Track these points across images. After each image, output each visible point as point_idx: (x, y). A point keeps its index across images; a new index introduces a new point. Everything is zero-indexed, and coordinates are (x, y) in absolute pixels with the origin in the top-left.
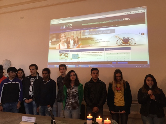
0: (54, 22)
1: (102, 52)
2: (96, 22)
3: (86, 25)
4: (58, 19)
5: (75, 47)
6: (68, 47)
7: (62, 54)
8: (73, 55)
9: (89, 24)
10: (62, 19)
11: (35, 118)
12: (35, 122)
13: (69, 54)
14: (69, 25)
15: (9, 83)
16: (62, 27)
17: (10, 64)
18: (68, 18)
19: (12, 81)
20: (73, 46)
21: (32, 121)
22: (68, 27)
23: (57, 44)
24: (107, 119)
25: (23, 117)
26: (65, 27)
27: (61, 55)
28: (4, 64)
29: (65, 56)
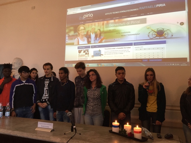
0: (71, 12)
1: (130, 48)
2: (123, 10)
3: (111, 14)
4: (76, 8)
5: (96, 41)
6: (89, 42)
7: (82, 50)
8: (94, 52)
9: (114, 13)
10: (80, 7)
11: (53, 124)
12: (52, 128)
13: (89, 51)
14: (89, 15)
15: (21, 84)
16: (81, 18)
17: (21, 63)
18: (88, 6)
19: (25, 82)
20: (94, 40)
21: (49, 128)
22: (89, 17)
23: (75, 39)
24: (137, 126)
25: (39, 122)
26: (84, 17)
27: (80, 52)
28: (14, 63)
29: (85, 53)
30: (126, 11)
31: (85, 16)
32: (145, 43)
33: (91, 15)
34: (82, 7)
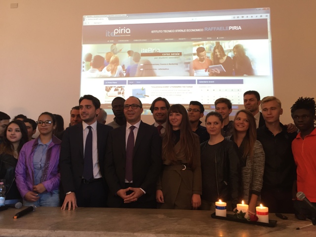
1: (192, 87)
2: (179, 29)
4: (100, 16)
8: (134, 90)
9: (165, 31)
10: (108, 16)
18: (122, 15)
26: (115, 33)
27: (108, 90)
29: (117, 92)
30: (185, 31)
31: (116, 31)
32: (213, 82)
33: (128, 31)
34: (111, 15)
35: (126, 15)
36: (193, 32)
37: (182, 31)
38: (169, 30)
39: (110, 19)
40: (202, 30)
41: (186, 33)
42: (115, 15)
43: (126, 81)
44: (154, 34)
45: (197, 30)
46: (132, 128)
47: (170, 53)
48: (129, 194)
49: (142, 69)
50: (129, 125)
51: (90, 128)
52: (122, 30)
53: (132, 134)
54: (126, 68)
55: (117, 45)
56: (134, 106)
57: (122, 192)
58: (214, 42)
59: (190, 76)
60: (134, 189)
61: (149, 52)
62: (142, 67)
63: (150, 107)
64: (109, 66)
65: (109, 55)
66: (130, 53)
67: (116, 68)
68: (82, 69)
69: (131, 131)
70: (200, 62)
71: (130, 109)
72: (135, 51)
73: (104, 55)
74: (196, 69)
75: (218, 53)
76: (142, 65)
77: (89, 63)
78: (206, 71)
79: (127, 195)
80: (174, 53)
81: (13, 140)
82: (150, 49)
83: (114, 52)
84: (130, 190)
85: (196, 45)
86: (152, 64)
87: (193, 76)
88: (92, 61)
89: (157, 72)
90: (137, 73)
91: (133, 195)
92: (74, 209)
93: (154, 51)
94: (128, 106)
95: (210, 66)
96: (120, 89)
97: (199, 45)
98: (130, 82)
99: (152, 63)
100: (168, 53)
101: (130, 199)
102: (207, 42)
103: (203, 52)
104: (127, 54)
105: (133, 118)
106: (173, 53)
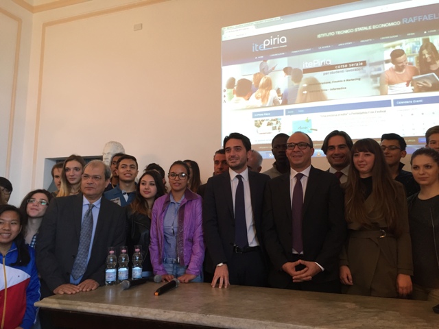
1: (385, 111)
2: (361, 27)
3: (331, 37)
4: (243, 25)
7: (263, 121)
9: (339, 33)
10: (254, 23)
13: (281, 121)
26: (265, 45)
27: (258, 125)
29: (271, 127)
30: (370, 28)
31: (267, 43)
32: (421, 101)
33: (283, 40)
34: (259, 22)
35: (279, 17)
36: (384, 28)
37: (365, 28)
38: (345, 29)
39: (257, 27)
40: (398, 23)
41: (372, 30)
42: (264, 21)
43: (283, 110)
44: (322, 38)
45: (390, 25)
46: (299, 176)
47: (348, 64)
48: (300, 270)
49: (305, 92)
50: (294, 173)
51: (239, 177)
52: (274, 39)
53: (299, 185)
54: (282, 92)
55: (268, 62)
56: (302, 145)
57: (289, 266)
58: (420, 40)
59: (381, 94)
60: (307, 263)
61: (314, 66)
62: (305, 89)
63: (322, 145)
64: (259, 93)
65: (257, 77)
66: (287, 70)
67: (268, 94)
68: (223, 99)
69: (298, 180)
70: (397, 73)
71: (296, 149)
72: (294, 67)
73: (251, 78)
74: (390, 83)
75: (427, 56)
76: (305, 85)
77: (231, 90)
78: (407, 85)
79: (296, 270)
80: (354, 63)
81: (147, 196)
82: (316, 62)
83: (264, 71)
84: (300, 264)
85: (389, 47)
86: (320, 84)
87: (387, 94)
88: (235, 88)
89: (328, 94)
90: (298, 98)
91: (305, 272)
92: (226, 287)
93: (323, 63)
94: (292, 146)
95: (414, 78)
96: (275, 122)
97: (394, 46)
98: (289, 112)
99: (320, 81)
100: (344, 64)
101: (302, 277)
102: (407, 40)
103: (402, 57)
104: (283, 72)
105: (300, 162)
106: (351, 63)
